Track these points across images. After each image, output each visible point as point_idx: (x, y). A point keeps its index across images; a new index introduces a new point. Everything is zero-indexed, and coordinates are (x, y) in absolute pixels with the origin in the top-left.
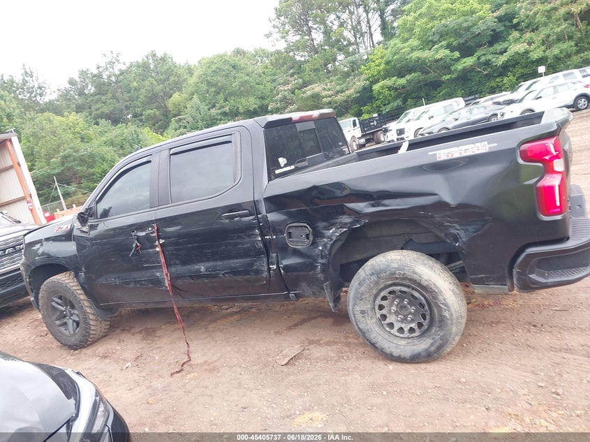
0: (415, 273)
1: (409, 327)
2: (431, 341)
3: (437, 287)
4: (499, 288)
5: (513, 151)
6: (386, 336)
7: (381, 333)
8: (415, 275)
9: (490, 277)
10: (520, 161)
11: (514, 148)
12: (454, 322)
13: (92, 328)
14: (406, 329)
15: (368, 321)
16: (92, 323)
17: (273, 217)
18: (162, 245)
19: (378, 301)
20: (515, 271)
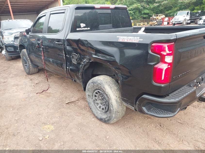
0: (104, 88)
1: (103, 107)
2: (107, 116)
3: (110, 96)
4: (131, 107)
5: (147, 45)
6: (95, 107)
7: (94, 105)
8: (104, 89)
9: (128, 101)
10: (150, 52)
11: (148, 44)
12: (114, 113)
13: (31, 69)
14: (102, 108)
15: (90, 99)
16: (31, 68)
17: (68, 48)
18: (43, 48)
19: (94, 94)
20: (137, 103)
